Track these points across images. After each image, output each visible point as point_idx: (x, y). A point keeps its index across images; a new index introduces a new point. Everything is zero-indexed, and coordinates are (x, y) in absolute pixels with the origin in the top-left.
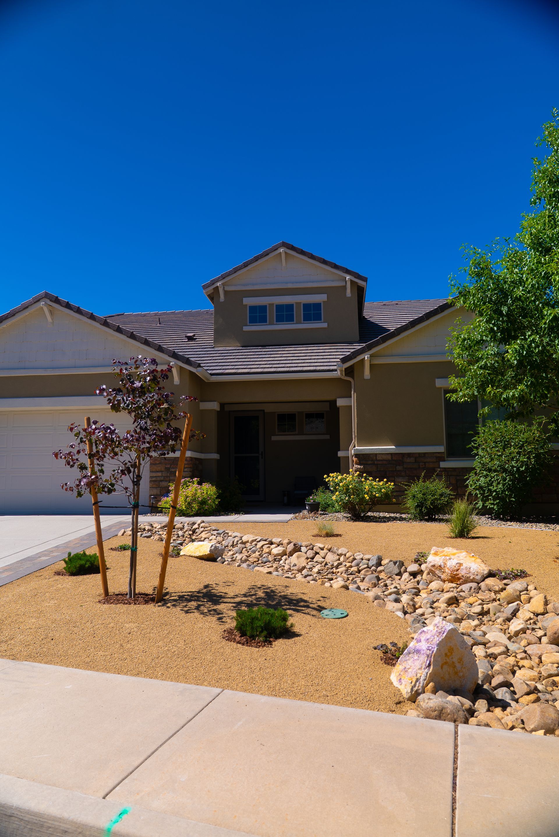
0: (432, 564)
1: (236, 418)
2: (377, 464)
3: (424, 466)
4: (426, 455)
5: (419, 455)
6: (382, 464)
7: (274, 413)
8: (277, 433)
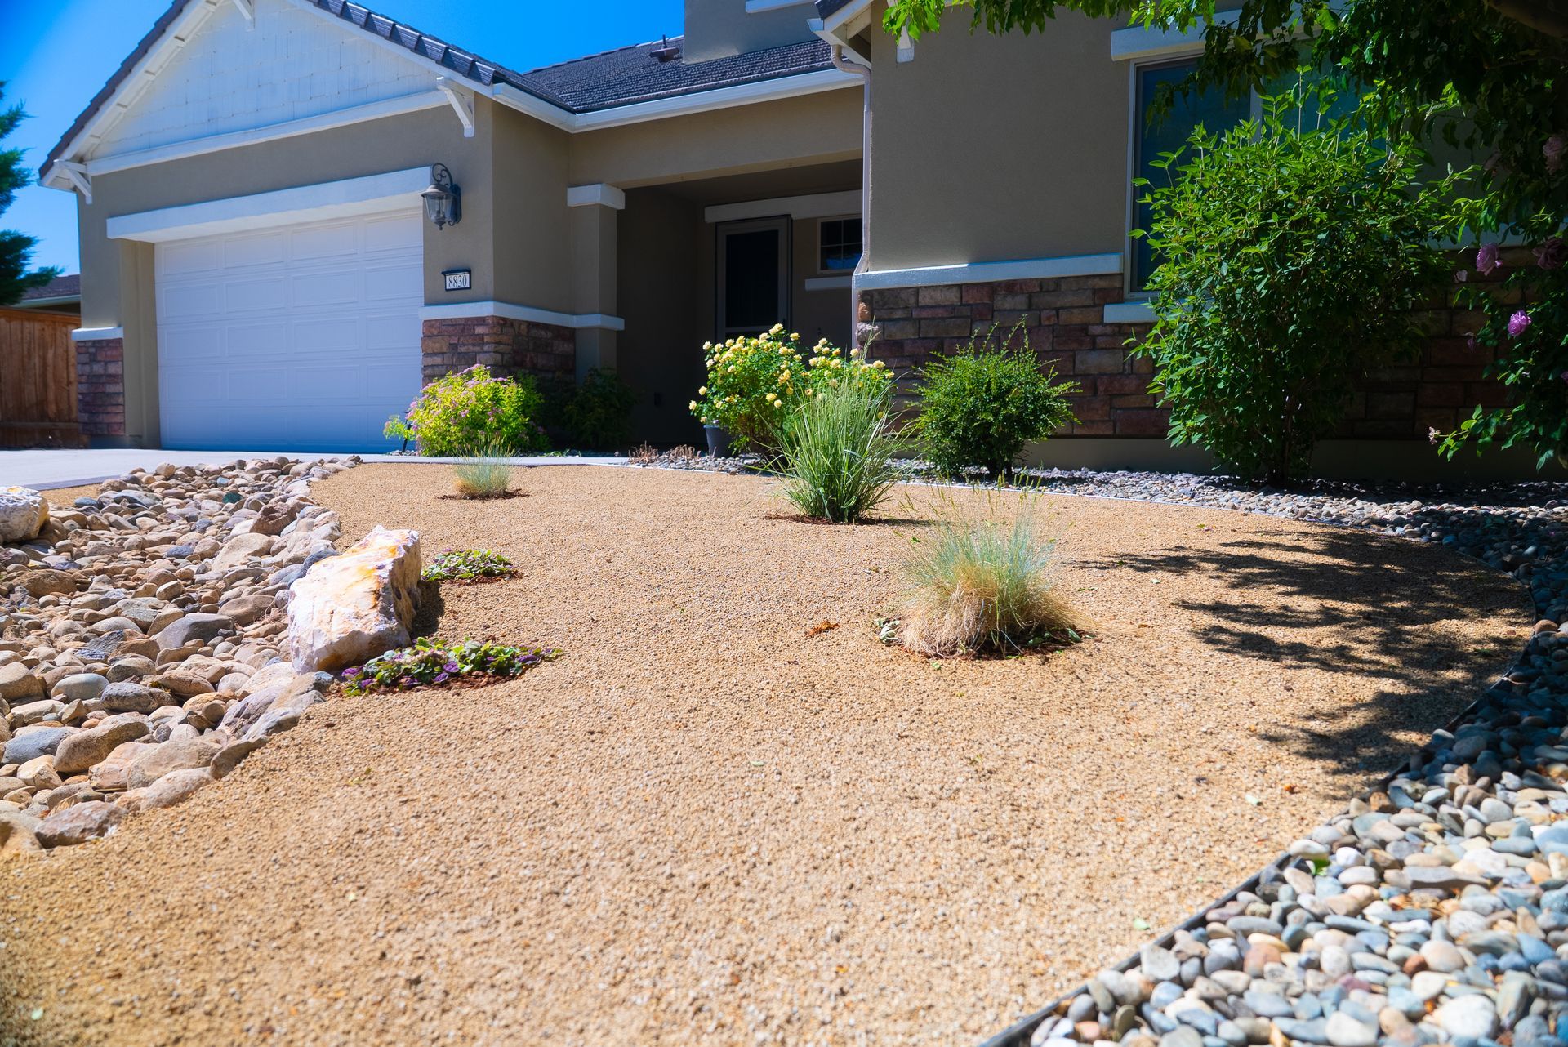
1: (730, 238)
2: (920, 320)
3: (1053, 321)
4: (1064, 287)
5: (1041, 286)
6: (933, 319)
7: (813, 220)
8: (819, 271)
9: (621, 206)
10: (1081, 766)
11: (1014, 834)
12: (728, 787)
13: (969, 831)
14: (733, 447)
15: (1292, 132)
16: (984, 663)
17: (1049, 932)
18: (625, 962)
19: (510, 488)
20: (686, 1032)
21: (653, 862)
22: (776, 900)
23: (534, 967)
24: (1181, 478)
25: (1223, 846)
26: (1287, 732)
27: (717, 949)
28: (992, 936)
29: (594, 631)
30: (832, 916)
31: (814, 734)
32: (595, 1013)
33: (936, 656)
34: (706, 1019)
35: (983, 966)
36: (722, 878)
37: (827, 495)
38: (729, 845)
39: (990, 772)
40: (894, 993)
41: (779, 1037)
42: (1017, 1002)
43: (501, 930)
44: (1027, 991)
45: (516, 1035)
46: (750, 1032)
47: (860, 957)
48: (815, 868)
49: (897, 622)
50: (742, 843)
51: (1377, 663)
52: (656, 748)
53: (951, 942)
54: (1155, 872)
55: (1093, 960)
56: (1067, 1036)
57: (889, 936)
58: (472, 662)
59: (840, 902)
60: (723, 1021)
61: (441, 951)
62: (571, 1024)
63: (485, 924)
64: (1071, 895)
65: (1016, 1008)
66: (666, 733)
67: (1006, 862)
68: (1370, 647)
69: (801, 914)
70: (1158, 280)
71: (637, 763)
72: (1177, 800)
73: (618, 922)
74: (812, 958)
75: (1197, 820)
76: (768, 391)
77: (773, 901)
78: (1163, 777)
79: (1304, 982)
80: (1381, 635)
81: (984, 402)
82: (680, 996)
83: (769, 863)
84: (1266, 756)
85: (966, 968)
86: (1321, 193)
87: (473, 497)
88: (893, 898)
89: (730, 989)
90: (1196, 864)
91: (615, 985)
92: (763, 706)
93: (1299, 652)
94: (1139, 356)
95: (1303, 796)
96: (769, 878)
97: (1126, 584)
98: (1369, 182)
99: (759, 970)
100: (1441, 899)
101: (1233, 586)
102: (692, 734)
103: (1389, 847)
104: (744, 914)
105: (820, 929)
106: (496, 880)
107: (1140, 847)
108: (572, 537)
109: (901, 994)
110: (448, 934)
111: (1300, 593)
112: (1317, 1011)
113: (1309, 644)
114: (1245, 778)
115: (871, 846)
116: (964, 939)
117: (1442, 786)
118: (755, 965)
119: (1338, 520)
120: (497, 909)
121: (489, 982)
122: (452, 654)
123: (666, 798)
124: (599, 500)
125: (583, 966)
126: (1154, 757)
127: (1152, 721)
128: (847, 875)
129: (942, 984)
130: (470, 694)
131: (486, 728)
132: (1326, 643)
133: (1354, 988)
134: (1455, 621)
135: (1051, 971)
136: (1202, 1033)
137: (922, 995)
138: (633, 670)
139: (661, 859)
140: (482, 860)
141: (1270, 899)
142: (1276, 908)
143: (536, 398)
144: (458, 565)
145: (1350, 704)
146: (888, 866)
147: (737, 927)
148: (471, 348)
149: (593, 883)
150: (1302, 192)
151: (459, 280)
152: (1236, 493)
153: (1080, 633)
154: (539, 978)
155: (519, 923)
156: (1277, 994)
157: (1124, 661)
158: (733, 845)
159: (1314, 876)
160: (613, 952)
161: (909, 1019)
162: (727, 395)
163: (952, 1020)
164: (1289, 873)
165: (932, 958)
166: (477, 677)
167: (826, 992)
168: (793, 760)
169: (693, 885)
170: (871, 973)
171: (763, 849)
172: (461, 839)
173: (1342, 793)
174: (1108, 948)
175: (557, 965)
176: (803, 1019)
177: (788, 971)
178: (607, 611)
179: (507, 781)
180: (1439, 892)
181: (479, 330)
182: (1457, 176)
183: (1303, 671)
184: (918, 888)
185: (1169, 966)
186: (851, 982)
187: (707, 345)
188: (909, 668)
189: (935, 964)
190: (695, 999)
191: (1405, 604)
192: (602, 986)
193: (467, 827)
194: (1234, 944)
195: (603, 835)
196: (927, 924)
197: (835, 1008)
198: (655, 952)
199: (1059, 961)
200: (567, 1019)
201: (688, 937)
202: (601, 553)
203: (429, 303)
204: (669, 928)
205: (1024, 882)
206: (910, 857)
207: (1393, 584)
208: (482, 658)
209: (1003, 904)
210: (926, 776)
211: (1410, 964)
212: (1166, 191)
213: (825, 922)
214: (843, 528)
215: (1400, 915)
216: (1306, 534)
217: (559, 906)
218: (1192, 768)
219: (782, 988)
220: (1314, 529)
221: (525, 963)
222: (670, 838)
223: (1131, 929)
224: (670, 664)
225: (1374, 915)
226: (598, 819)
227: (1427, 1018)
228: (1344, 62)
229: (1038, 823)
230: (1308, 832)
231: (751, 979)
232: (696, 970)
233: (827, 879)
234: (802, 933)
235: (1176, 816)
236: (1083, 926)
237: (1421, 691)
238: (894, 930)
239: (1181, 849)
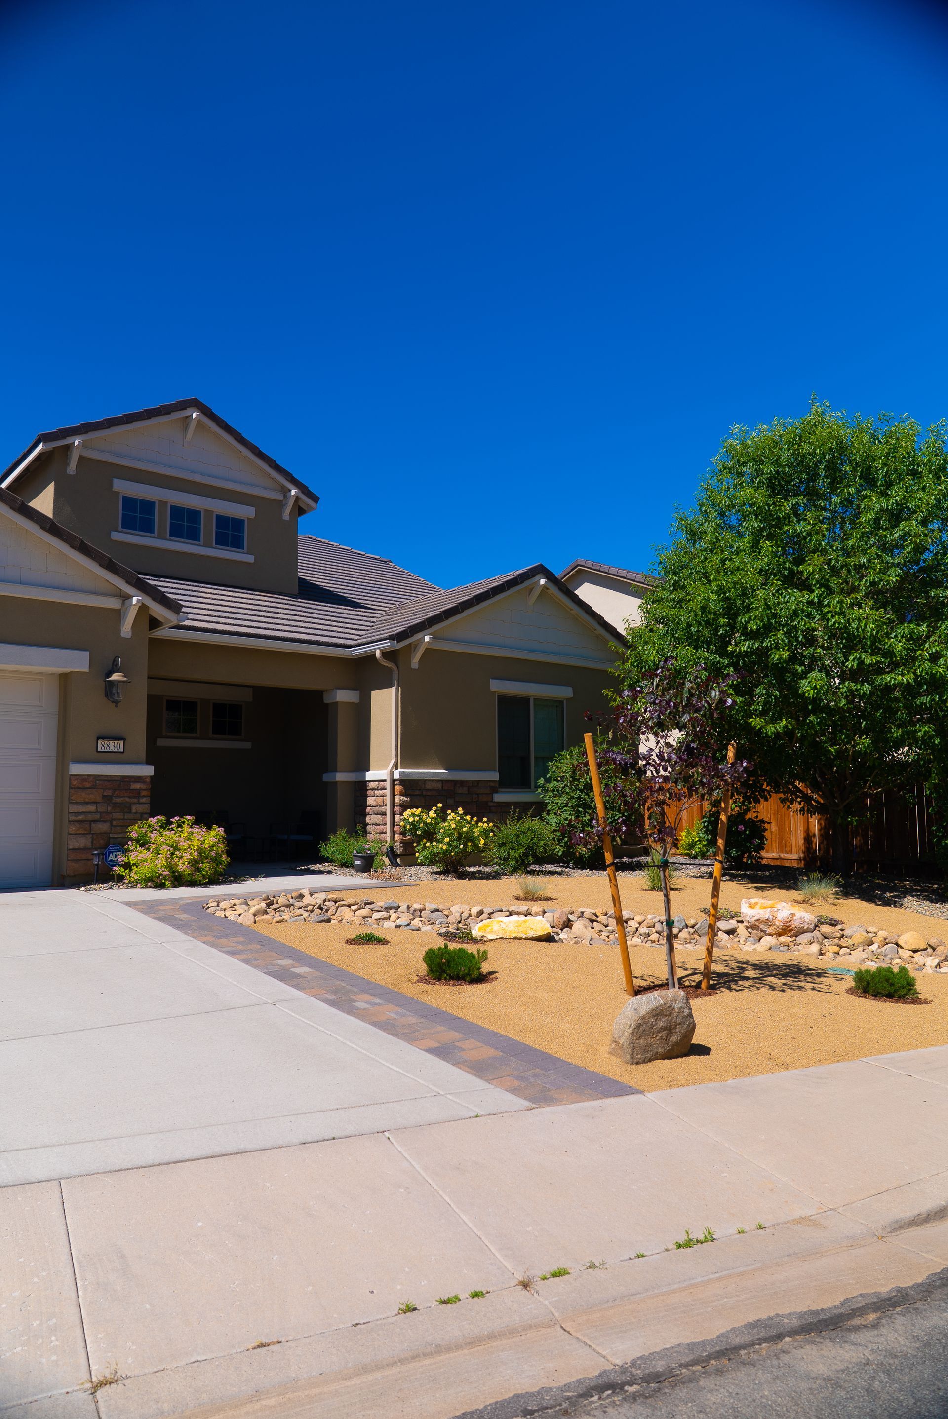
0: (756, 918)
4: (480, 784)
148: (127, 799)
151: (114, 745)
203: (79, 760)
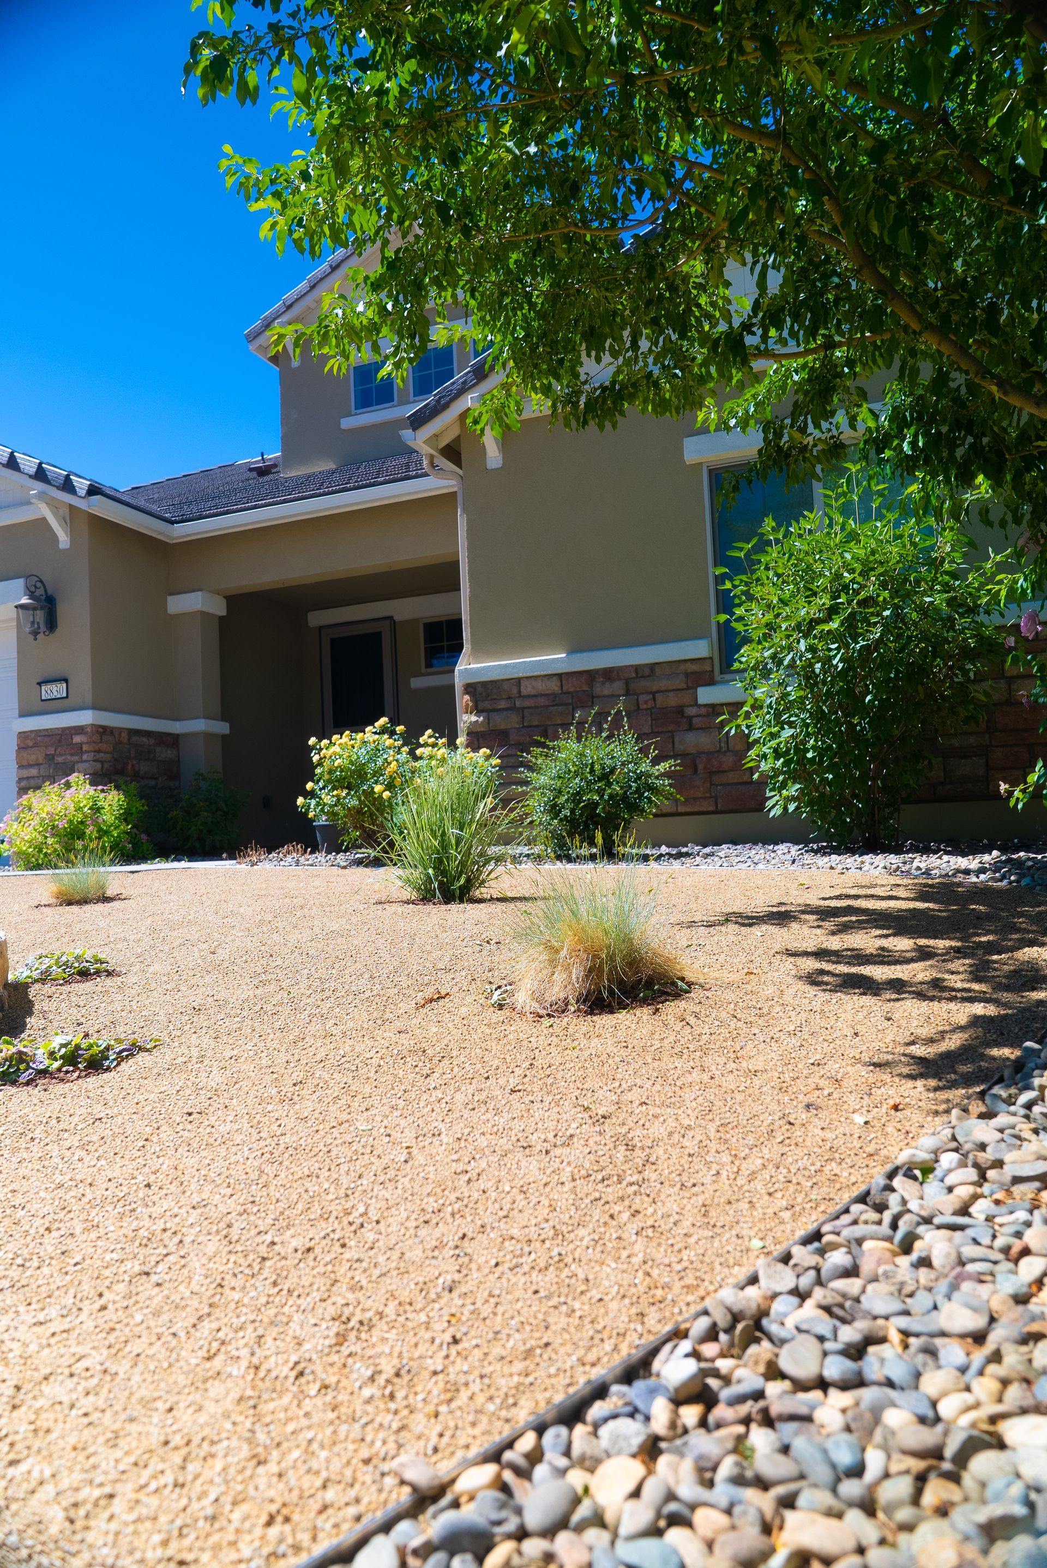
1: (333, 641)
2: (523, 709)
3: (651, 704)
4: (658, 671)
5: (637, 673)
6: (536, 707)
7: (416, 621)
8: (423, 670)
9: (222, 612)
10: (694, 1104)
11: (629, 1172)
12: (333, 1154)
13: (583, 1172)
14: (343, 841)
15: (851, 522)
16: (595, 1018)
17: (667, 1261)
18: (221, 1334)
19: (109, 893)
20: (286, 1399)
21: (254, 1232)
22: (385, 1257)
23: (118, 1351)
24: (782, 848)
25: (834, 1164)
26: (890, 1057)
27: (320, 1311)
28: (609, 1270)
29: (195, 1019)
30: (443, 1267)
31: (425, 1097)
32: (187, 1390)
33: (548, 1015)
34: (308, 1383)
35: (601, 1300)
36: (328, 1241)
37: (436, 876)
38: (336, 1209)
39: (604, 1117)
40: (509, 1335)
41: (387, 1392)
42: (635, 1330)
43: (83, 1316)
44: (646, 1319)
45: (97, 1422)
46: (356, 1390)
47: (474, 1304)
48: (426, 1222)
49: (509, 988)
50: (349, 1204)
51: (969, 990)
52: (259, 1123)
53: (567, 1281)
54: (770, 1194)
55: (711, 1283)
56: (687, 1356)
57: (504, 1280)
58: (62, 1057)
59: (452, 1253)
60: (327, 1382)
61: (15, 1345)
62: (160, 1405)
63: (65, 1312)
64: (688, 1223)
65: (635, 1336)
66: (270, 1108)
67: (622, 1199)
68: (961, 977)
69: (411, 1269)
70: (744, 659)
71: (238, 1139)
72: (788, 1127)
73: (213, 1295)
74: (421, 1310)
75: (808, 1143)
76: (376, 782)
77: (381, 1259)
78: (774, 1107)
79: (917, 1281)
80: (971, 966)
81: (589, 783)
82: (280, 1362)
83: (378, 1222)
84: (871, 1080)
85: (583, 1304)
86: (881, 575)
87: (70, 903)
88: (507, 1243)
89: (335, 1349)
90: (809, 1184)
91: (208, 1359)
92: (372, 1074)
93: (898, 986)
94: (733, 732)
95: (907, 1112)
96: (377, 1236)
97: (733, 938)
98: (924, 565)
99: (366, 1328)
100: (1039, 1190)
101: (833, 933)
102: (297, 1107)
103: (989, 1149)
104: (350, 1274)
105: (431, 1281)
106: (79, 1267)
107: (753, 1173)
108: (175, 933)
109: (517, 1336)
110: (22, 1328)
111: (895, 935)
112: (931, 1305)
113: (905, 978)
114: (853, 1101)
115: (484, 1196)
116: (581, 1276)
117: (1033, 1089)
118: (361, 1323)
119: (927, 873)
120: (79, 1296)
121: (67, 1372)
122: (39, 1052)
123: (269, 1169)
124: (204, 898)
125: (174, 1343)
126: (764, 1089)
127: (761, 1058)
128: (459, 1225)
129: (558, 1321)
130: (58, 1089)
131: (75, 1119)
132: (921, 977)
133: (963, 1280)
134: (1036, 948)
135: (670, 1297)
136: (821, 1339)
137: (537, 1335)
138: (235, 1052)
139: (262, 1229)
140: (64, 1248)
141: (881, 1208)
142: (887, 1216)
143: (139, 805)
144: (50, 967)
145: (947, 1028)
146: (501, 1214)
147: (343, 1287)
148: (69, 757)
149: (188, 1259)
150: (865, 574)
151: (57, 690)
152: (834, 857)
153: (690, 984)
154: (124, 1362)
155: (104, 1308)
156: (892, 1294)
157: (732, 1006)
158: (340, 1208)
159: (921, 1184)
160: (207, 1326)
161: (525, 1359)
162: (334, 788)
163: (569, 1355)
164: (897, 1182)
165: (548, 1297)
166: (67, 1072)
167: (437, 1341)
168: (403, 1122)
169: (296, 1251)
170: (484, 1319)
171: (371, 1208)
172: (42, 1230)
173: (944, 1106)
174: (726, 1270)
175: (145, 1346)
176: (413, 1372)
177: (397, 1325)
178: (210, 999)
179: (95, 1169)
180: (1037, 1184)
181: (77, 739)
182: (998, 558)
183: (901, 1003)
184: (532, 1232)
185: (786, 1279)
186: (464, 1329)
187: (312, 741)
188: (522, 1028)
189: (551, 1303)
190: (296, 1363)
191: (991, 938)
192: (194, 1361)
193: (50, 1218)
194: (849, 1253)
195: (199, 1211)
196: (542, 1265)
197: (447, 1357)
198: (254, 1321)
199: (677, 1286)
200: (155, 1400)
201: (290, 1303)
202: (205, 946)
203: (23, 714)
204: (269, 1296)
205: (640, 1216)
206: (524, 1203)
207: (979, 921)
208: (73, 1052)
209: (619, 1238)
210: (540, 1125)
211: (1015, 1250)
212: (744, 577)
213: (437, 1274)
214: (454, 907)
215: (1003, 1209)
216: (899, 885)
217: (149, 1286)
218: (801, 1097)
219: (390, 1343)
220: (905, 881)
221: (109, 1347)
222: (272, 1207)
223: (748, 1250)
224: (276, 1044)
225: (979, 1212)
226: (194, 1195)
227: (1034, 1300)
228: (887, 454)
229: (652, 1159)
230: (913, 1143)
231: (358, 1338)
232: (298, 1334)
233: (437, 1233)
234: (413, 1286)
235: (787, 1141)
236: (701, 1251)
237: (1010, 1012)
238: (509, 1274)
239: (793, 1171)
